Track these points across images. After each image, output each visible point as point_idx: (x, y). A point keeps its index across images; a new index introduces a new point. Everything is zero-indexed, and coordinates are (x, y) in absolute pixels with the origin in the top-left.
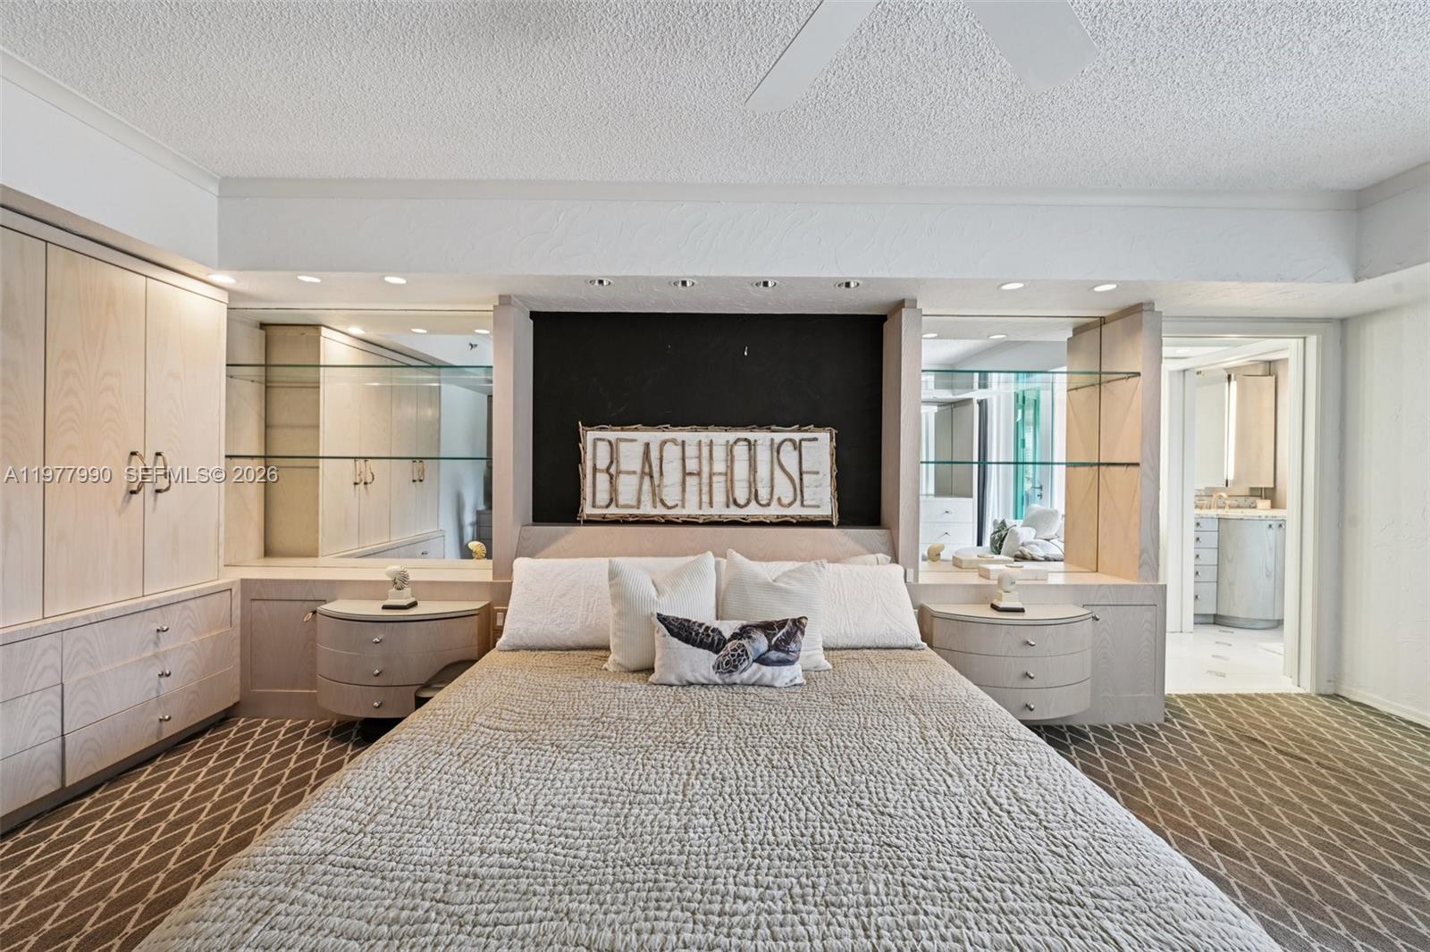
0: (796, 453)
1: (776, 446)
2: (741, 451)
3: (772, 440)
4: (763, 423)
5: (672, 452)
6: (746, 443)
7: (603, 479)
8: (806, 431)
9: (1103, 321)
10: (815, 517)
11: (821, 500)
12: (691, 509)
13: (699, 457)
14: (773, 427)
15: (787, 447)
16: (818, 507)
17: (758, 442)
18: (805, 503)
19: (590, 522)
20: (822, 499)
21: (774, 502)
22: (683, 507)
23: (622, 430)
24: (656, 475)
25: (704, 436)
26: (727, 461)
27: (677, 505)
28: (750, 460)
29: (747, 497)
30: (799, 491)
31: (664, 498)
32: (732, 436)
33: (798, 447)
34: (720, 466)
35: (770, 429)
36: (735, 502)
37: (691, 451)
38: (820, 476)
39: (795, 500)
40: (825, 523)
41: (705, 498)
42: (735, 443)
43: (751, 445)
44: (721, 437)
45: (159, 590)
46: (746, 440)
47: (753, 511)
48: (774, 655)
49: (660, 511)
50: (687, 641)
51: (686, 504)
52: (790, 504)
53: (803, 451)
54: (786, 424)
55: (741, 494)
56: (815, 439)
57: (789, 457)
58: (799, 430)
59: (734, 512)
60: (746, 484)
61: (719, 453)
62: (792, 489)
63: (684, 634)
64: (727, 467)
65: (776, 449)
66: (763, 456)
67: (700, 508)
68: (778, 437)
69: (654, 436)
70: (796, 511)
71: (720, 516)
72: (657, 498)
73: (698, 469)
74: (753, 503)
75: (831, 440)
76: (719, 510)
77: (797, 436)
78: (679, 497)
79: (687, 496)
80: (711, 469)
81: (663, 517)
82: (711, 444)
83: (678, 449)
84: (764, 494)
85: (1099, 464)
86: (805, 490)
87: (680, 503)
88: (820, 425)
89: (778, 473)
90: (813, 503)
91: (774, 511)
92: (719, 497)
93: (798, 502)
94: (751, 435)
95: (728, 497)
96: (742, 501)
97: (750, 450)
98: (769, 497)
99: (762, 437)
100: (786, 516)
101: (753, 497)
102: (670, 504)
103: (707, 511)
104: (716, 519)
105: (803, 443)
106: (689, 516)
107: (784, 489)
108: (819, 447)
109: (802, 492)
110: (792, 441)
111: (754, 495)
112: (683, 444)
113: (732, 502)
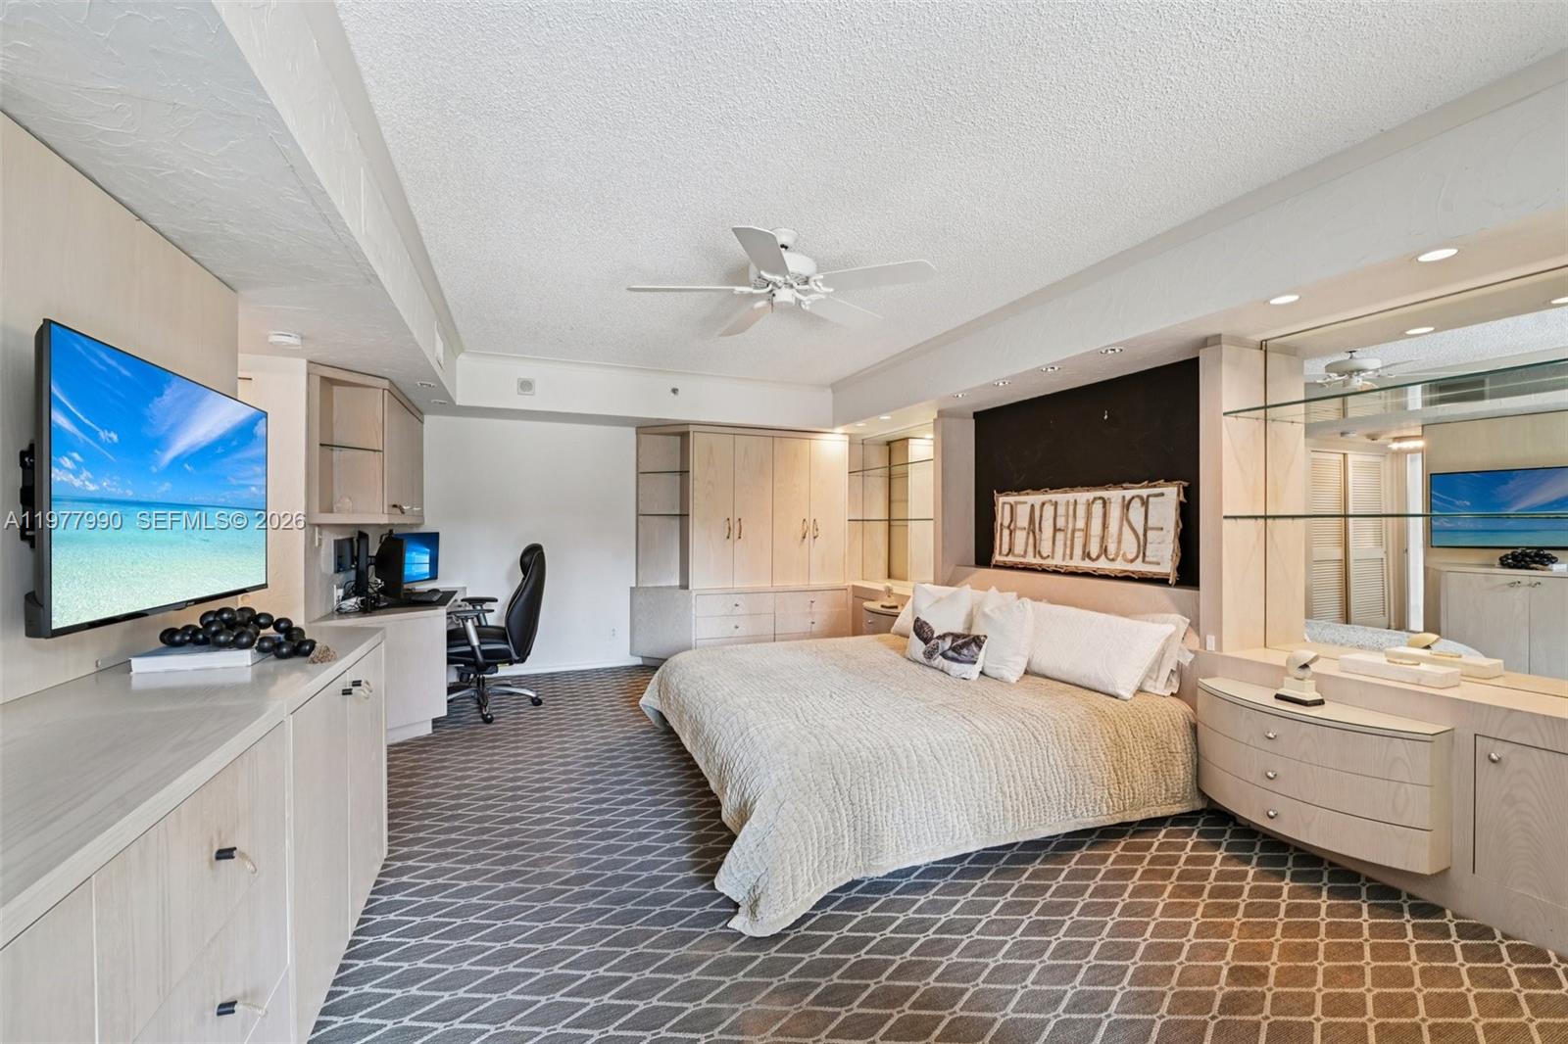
0: (1143, 510)
1: (1126, 502)
2: (1098, 508)
3: (1124, 497)
4: (1117, 482)
5: (1049, 510)
6: (1101, 501)
7: (1006, 532)
8: (1155, 486)
10: (1154, 574)
11: (1162, 557)
12: (1057, 561)
13: (1067, 516)
14: (1125, 485)
15: (1136, 503)
16: (1158, 564)
17: (1111, 500)
18: (1147, 559)
19: (997, 566)
20: (1164, 556)
21: (1120, 557)
22: (1053, 558)
23: (1019, 495)
24: (1037, 530)
25: (1071, 496)
26: (1086, 518)
27: (1049, 556)
28: (1104, 517)
29: (1099, 551)
30: (1142, 547)
31: (1041, 550)
32: (1090, 495)
33: (1145, 503)
34: (1081, 524)
35: (1122, 486)
36: (1089, 556)
37: (1061, 510)
38: (1165, 531)
39: (1137, 557)
40: (1161, 581)
41: (1068, 552)
42: (1093, 502)
43: (1105, 502)
44: (1083, 496)
45: (815, 583)
46: (1101, 498)
47: (1103, 565)
49: (1037, 561)
51: (1055, 555)
52: (1132, 561)
53: (1150, 507)
54: (1136, 480)
56: (1162, 495)
57: (1136, 513)
58: (1148, 486)
59: (1087, 565)
60: (1099, 539)
61: (1081, 511)
62: (1136, 545)
64: (1086, 523)
65: (1126, 506)
66: (1115, 512)
67: (1064, 559)
68: (1129, 494)
69: (1035, 498)
70: (1139, 567)
71: (1077, 567)
72: (1037, 552)
73: (1065, 526)
74: (1103, 557)
75: (1178, 495)
76: (1078, 562)
77: (1144, 492)
78: (1050, 550)
79: (1056, 549)
80: (1074, 525)
81: (1040, 565)
82: (1075, 503)
83: (1052, 509)
84: (1112, 548)
86: (1148, 546)
87: (1051, 554)
88: (1169, 480)
89: (1126, 529)
90: (1154, 560)
91: (1119, 566)
92: (1078, 551)
93: (1141, 558)
94: (1107, 494)
95: (1084, 551)
96: (1094, 555)
97: (1104, 507)
98: (1116, 552)
99: (1115, 495)
100: (1129, 571)
102: (1044, 555)
103: (1068, 562)
104: (1074, 569)
105: (1150, 498)
106: (1055, 566)
107: (1130, 546)
108: (1166, 503)
109: (1145, 548)
110: (1140, 497)
111: (1104, 551)
112: (1056, 503)
113: (1087, 555)
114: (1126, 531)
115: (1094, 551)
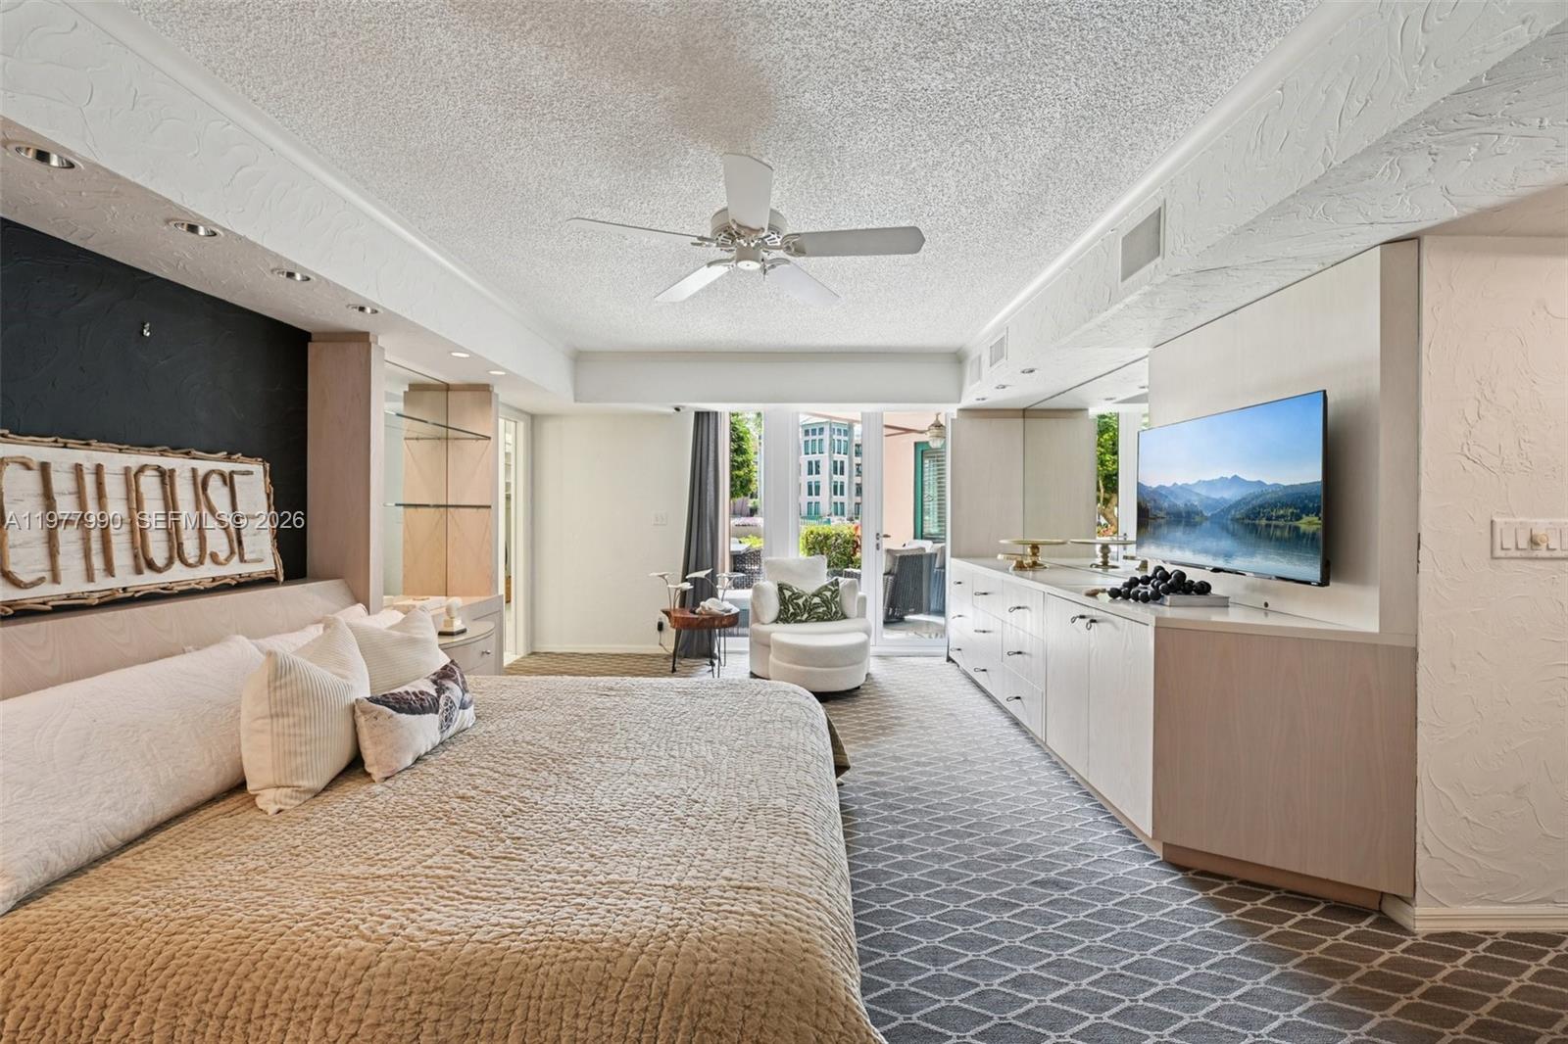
0: (226, 491)
1: (199, 480)
2: (150, 484)
3: (194, 471)
4: (179, 445)
5: (22, 482)
6: (156, 473)
8: (235, 461)
9: (447, 388)
10: (259, 574)
11: (262, 551)
12: (73, 583)
13: (79, 494)
14: (194, 452)
15: (215, 482)
16: (260, 561)
17: (177, 473)
18: (246, 558)
20: (262, 555)
21: (208, 560)
22: (55, 579)
25: (86, 457)
26: (128, 499)
27: (41, 580)
28: (165, 499)
29: (166, 555)
30: (237, 542)
31: (11, 568)
32: (134, 460)
33: (228, 480)
34: (117, 508)
35: (187, 454)
36: (151, 565)
37: (62, 482)
38: (257, 520)
39: (233, 553)
40: (268, 581)
41: (97, 562)
42: (142, 471)
43: (166, 477)
44: (115, 461)
46: (158, 469)
47: (178, 575)
49: (6, 594)
50: (412, 711)
51: (63, 575)
52: (228, 559)
53: (236, 487)
54: (209, 448)
55: (157, 550)
56: (249, 473)
57: (218, 493)
58: (228, 459)
59: (149, 580)
60: (163, 535)
61: (114, 487)
62: (226, 540)
64: (130, 509)
65: (201, 485)
66: (184, 493)
67: (90, 578)
68: (203, 466)
70: (234, 569)
71: (124, 589)
74: (177, 564)
75: (265, 476)
76: (125, 578)
77: (226, 467)
78: (45, 564)
79: (61, 561)
81: (11, 605)
82: (99, 470)
83: (33, 479)
84: (191, 549)
85: (447, 506)
86: (244, 539)
87: (47, 575)
88: (249, 455)
89: (206, 517)
90: (254, 556)
91: (207, 572)
92: (122, 557)
93: (236, 558)
94: (168, 462)
95: (136, 557)
96: (160, 562)
97: (163, 483)
98: (197, 552)
99: (182, 466)
100: (225, 577)
101: (176, 555)
102: (25, 578)
103: (103, 583)
104: (121, 595)
105: (235, 476)
106: (69, 597)
107: (217, 542)
108: (254, 481)
109: (240, 543)
110: (222, 474)
111: (176, 552)
112: (44, 468)
113: (143, 561)
114: (210, 523)
115: (160, 554)
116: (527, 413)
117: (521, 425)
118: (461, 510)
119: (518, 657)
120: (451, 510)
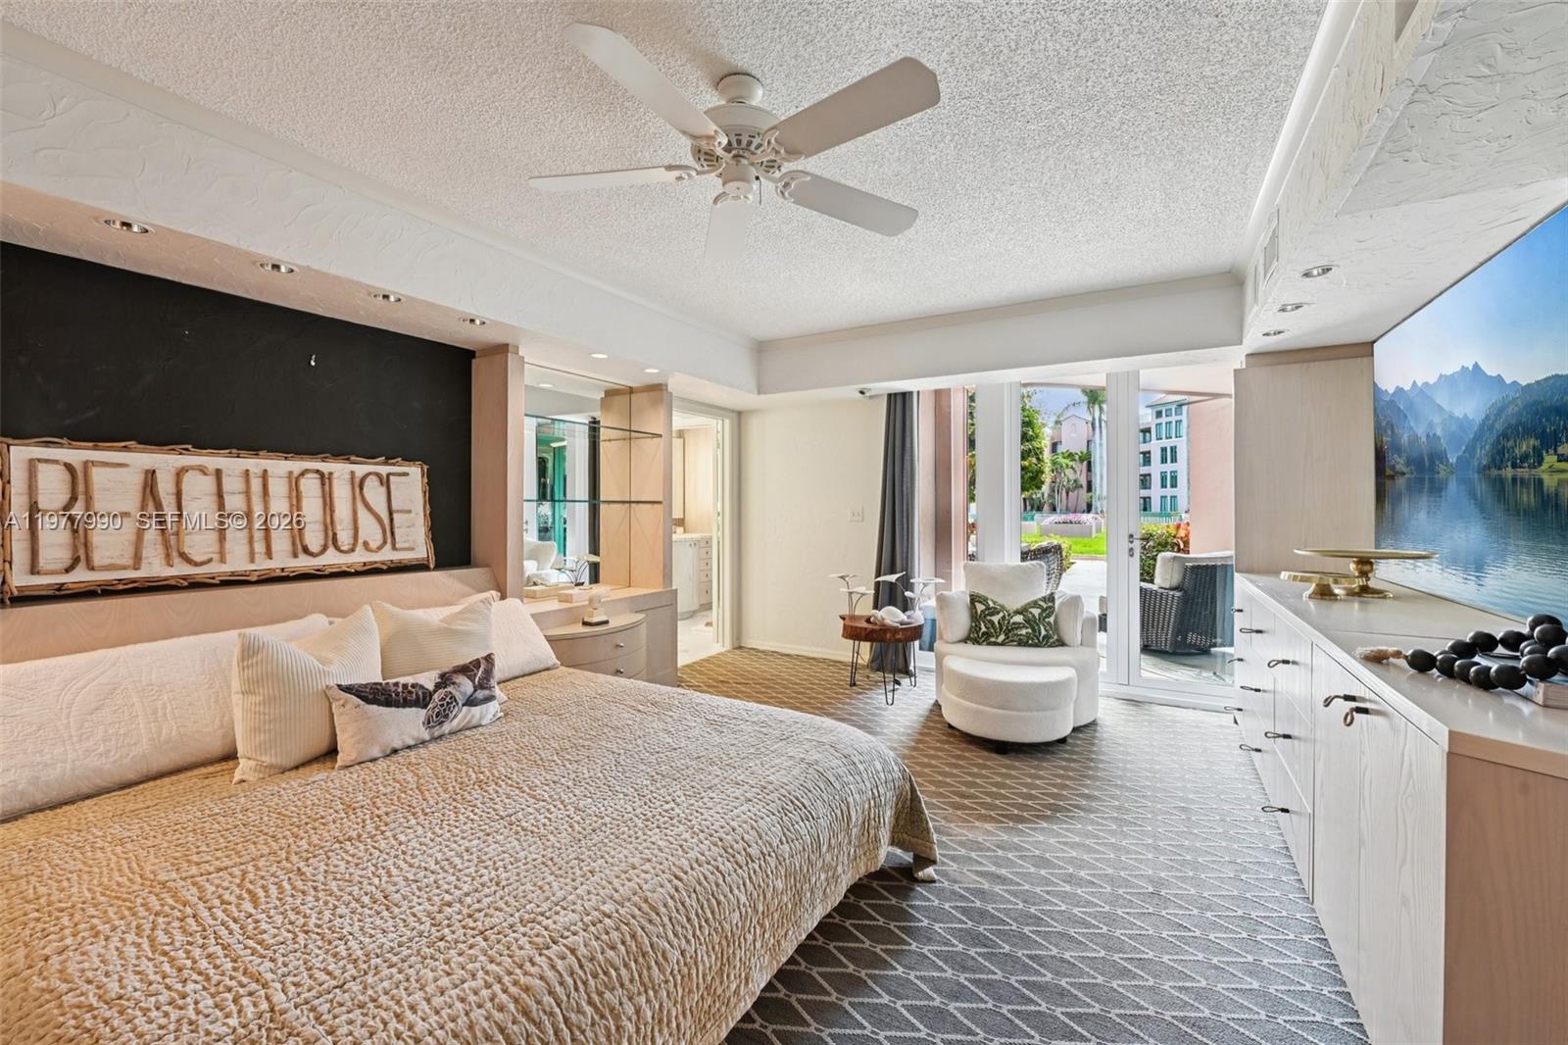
0: (383, 489)
1: (357, 481)
2: (310, 487)
3: (352, 473)
4: (341, 452)
5: (199, 488)
6: (317, 476)
8: (393, 464)
9: (631, 391)
10: (409, 560)
11: (414, 542)
12: (237, 562)
13: (247, 493)
14: (353, 458)
15: (372, 481)
16: (412, 549)
17: (335, 475)
18: (397, 546)
19: (26, 599)
20: (415, 539)
21: (360, 547)
22: (223, 560)
23: (95, 448)
24: (170, 517)
25: (254, 464)
26: (290, 497)
27: (210, 561)
28: (324, 497)
29: (322, 542)
30: (390, 533)
31: (186, 550)
32: (297, 465)
33: (385, 482)
34: (279, 504)
35: (348, 459)
36: (306, 550)
37: (232, 484)
38: (412, 515)
39: (385, 542)
40: (420, 567)
41: (260, 547)
42: (302, 474)
43: (325, 479)
44: (280, 468)
46: (318, 471)
47: (331, 559)
48: (480, 694)
49: (180, 569)
51: (228, 557)
52: (380, 548)
53: (392, 487)
54: (370, 455)
55: (314, 538)
56: (405, 474)
57: (374, 493)
58: (386, 463)
59: (304, 563)
60: (320, 527)
61: (278, 488)
62: (380, 531)
63: (382, 698)
64: (291, 505)
65: (359, 484)
66: (342, 493)
67: (252, 561)
68: (361, 470)
69: (165, 462)
70: (387, 555)
71: (283, 570)
72: (172, 548)
73: (245, 509)
74: (331, 550)
75: (423, 476)
76: (282, 560)
77: (384, 470)
78: (216, 547)
79: (228, 545)
80: (266, 508)
81: (184, 578)
82: (265, 475)
83: (208, 483)
84: (344, 537)
85: (630, 502)
86: (396, 531)
87: (216, 557)
88: (409, 459)
89: (362, 512)
90: (407, 545)
91: (359, 558)
92: (281, 542)
93: (389, 546)
94: (326, 467)
95: (294, 544)
96: (314, 547)
97: (323, 484)
98: (352, 541)
99: (340, 470)
100: (376, 562)
101: (330, 542)
102: (197, 558)
103: (263, 564)
104: (278, 573)
105: (391, 478)
106: (233, 574)
107: (370, 531)
108: (410, 483)
109: (393, 534)
110: (378, 475)
111: (332, 540)
112: (218, 473)
113: (300, 547)
114: (363, 515)
115: (315, 542)
116: (733, 411)
117: (727, 422)
118: (641, 505)
119: (723, 650)
120: (633, 505)
